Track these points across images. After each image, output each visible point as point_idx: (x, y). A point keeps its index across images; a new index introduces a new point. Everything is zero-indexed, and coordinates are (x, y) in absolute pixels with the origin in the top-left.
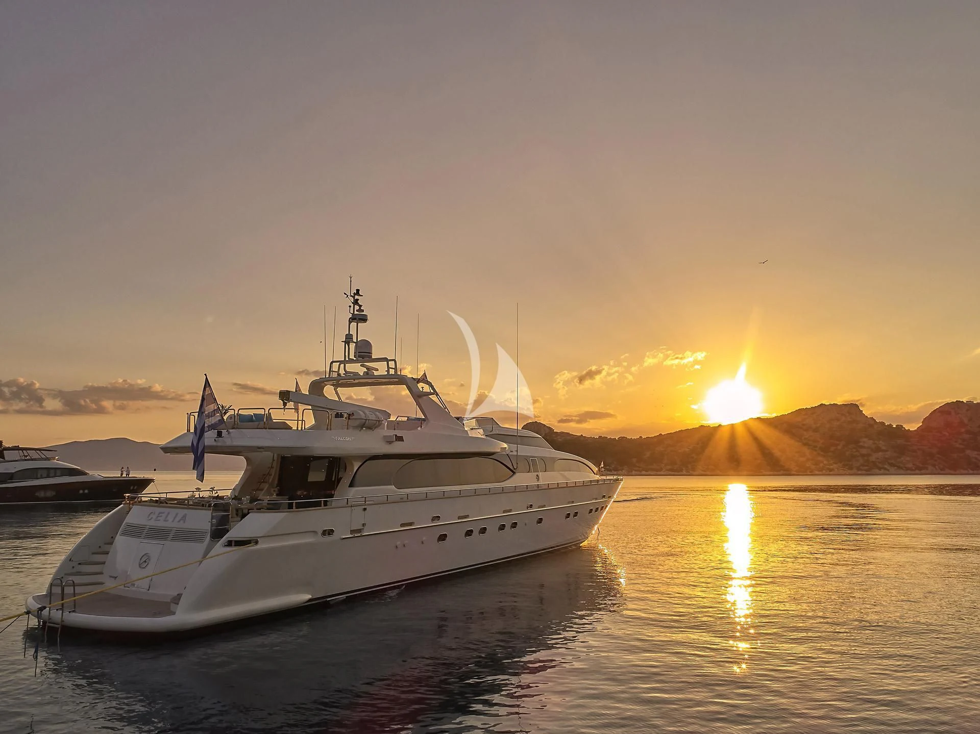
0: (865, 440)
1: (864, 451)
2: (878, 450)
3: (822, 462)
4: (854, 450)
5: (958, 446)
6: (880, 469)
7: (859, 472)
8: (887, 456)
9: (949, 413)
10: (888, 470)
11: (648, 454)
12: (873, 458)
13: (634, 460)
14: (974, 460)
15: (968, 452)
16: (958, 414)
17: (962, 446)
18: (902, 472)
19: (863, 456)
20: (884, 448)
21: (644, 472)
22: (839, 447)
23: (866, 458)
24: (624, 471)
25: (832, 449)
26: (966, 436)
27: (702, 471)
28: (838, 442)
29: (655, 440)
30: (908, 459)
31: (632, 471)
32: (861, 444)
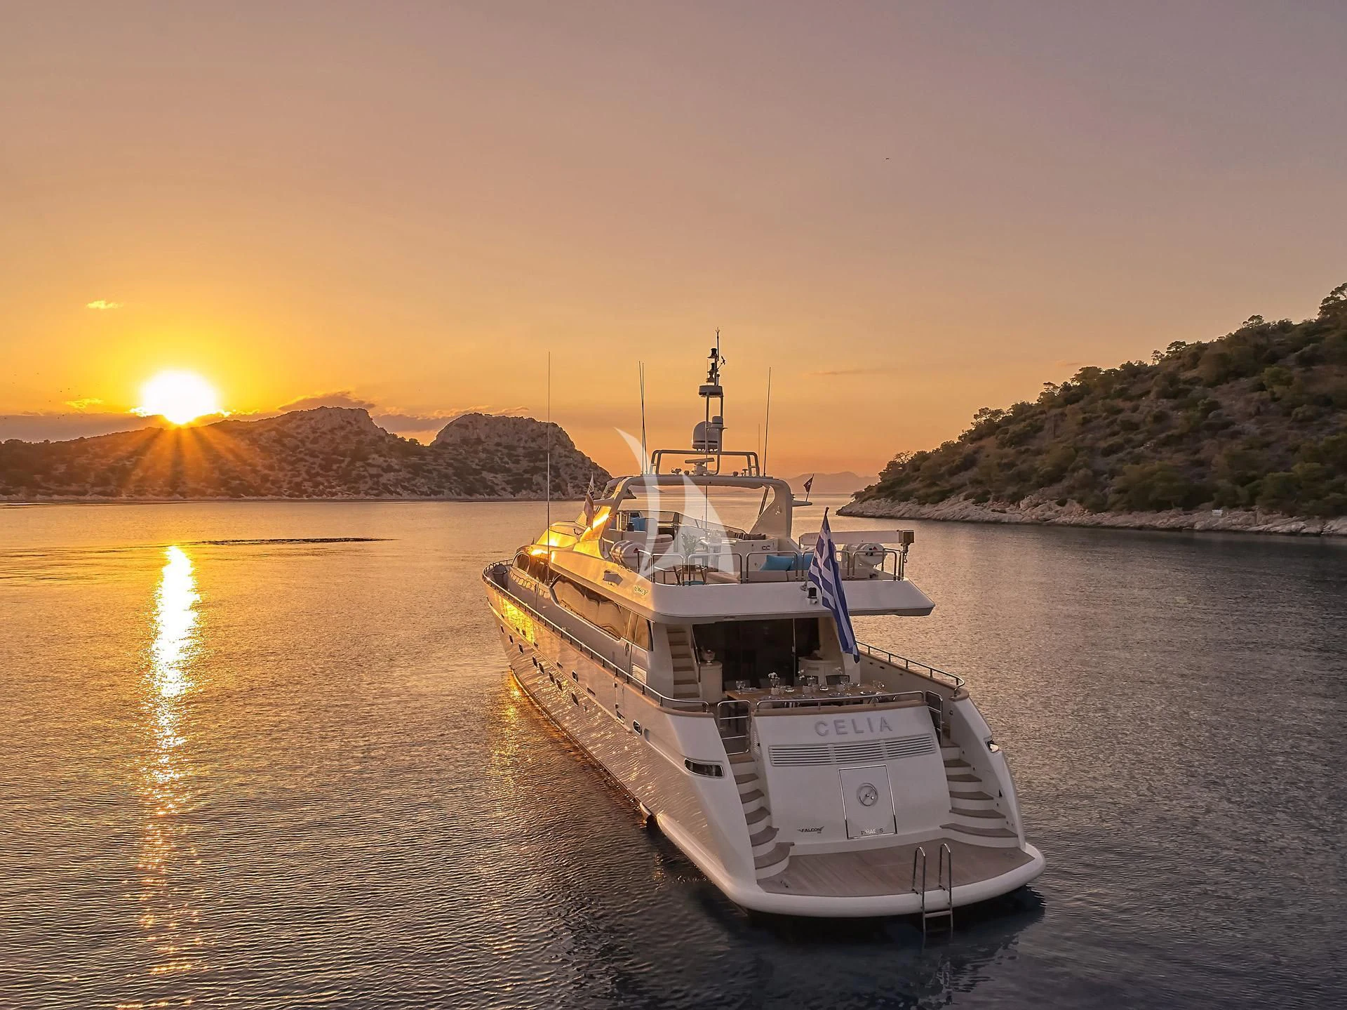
0: (376, 456)
1: (373, 471)
2: (389, 469)
3: (323, 484)
4: (361, 469)
5: (474, 466)
6: (391, 493)
7: (368, 498)
8: (399, 478)
9: (466, 427)
10: (401, 495)
11: (62, 468)
12: (383, 480)
13: (38, 477)
14: (490, 483)
15: (484, 474)
16: (476, 429)
17: (478, 467)
18: (415, 497)
19: (372, 476)
20: (397, 467)
21: (56, 497)
22: (343, 465)
23: (375, 479)
24: (20, 495)
25: (335, 467)
26: (483, 456)
27: (154, 495)
28: (342, 458)
29: (73, 446)
30: (423, 480)
31: (35, 495)
32: (370, 461)
